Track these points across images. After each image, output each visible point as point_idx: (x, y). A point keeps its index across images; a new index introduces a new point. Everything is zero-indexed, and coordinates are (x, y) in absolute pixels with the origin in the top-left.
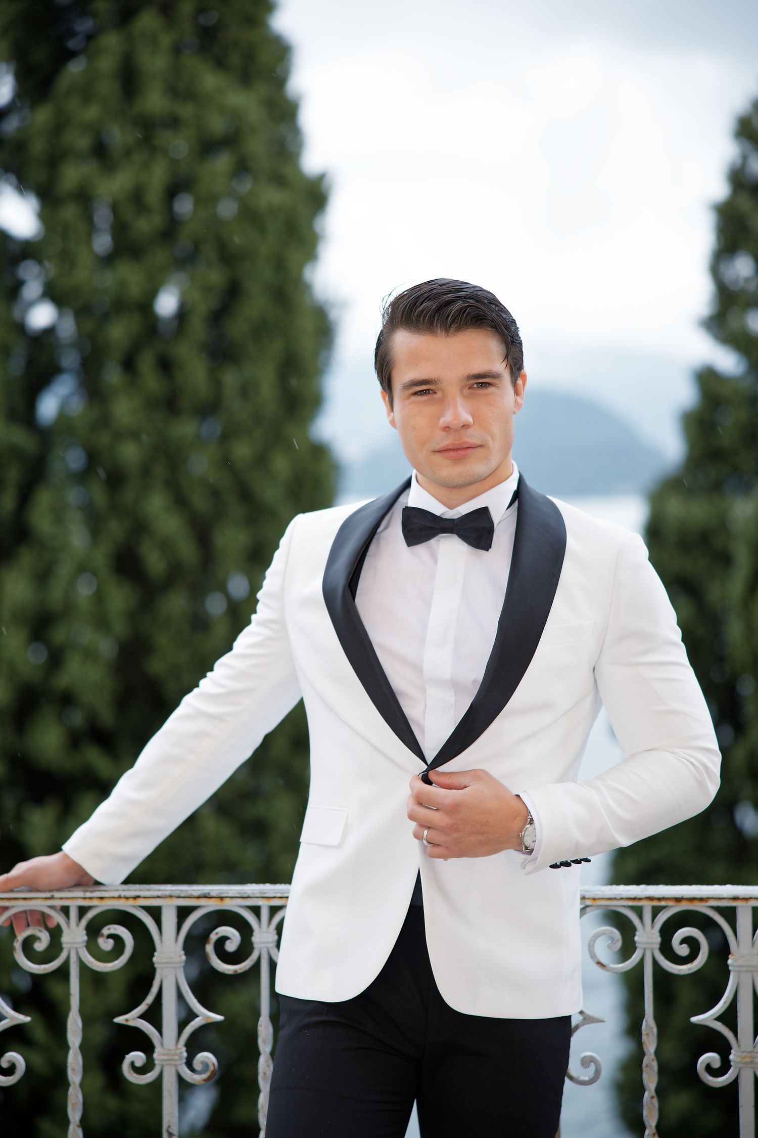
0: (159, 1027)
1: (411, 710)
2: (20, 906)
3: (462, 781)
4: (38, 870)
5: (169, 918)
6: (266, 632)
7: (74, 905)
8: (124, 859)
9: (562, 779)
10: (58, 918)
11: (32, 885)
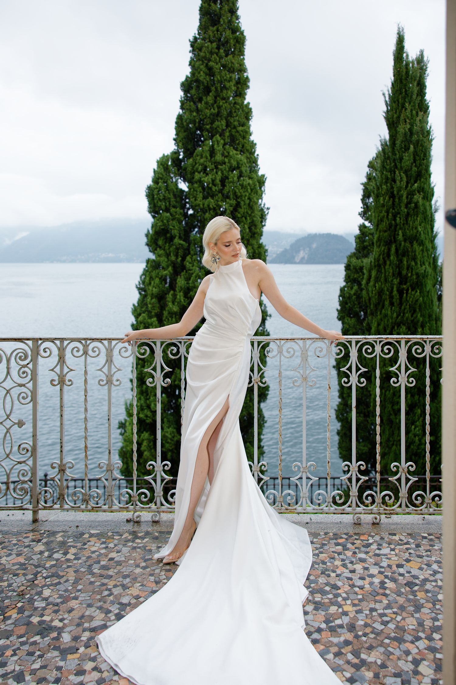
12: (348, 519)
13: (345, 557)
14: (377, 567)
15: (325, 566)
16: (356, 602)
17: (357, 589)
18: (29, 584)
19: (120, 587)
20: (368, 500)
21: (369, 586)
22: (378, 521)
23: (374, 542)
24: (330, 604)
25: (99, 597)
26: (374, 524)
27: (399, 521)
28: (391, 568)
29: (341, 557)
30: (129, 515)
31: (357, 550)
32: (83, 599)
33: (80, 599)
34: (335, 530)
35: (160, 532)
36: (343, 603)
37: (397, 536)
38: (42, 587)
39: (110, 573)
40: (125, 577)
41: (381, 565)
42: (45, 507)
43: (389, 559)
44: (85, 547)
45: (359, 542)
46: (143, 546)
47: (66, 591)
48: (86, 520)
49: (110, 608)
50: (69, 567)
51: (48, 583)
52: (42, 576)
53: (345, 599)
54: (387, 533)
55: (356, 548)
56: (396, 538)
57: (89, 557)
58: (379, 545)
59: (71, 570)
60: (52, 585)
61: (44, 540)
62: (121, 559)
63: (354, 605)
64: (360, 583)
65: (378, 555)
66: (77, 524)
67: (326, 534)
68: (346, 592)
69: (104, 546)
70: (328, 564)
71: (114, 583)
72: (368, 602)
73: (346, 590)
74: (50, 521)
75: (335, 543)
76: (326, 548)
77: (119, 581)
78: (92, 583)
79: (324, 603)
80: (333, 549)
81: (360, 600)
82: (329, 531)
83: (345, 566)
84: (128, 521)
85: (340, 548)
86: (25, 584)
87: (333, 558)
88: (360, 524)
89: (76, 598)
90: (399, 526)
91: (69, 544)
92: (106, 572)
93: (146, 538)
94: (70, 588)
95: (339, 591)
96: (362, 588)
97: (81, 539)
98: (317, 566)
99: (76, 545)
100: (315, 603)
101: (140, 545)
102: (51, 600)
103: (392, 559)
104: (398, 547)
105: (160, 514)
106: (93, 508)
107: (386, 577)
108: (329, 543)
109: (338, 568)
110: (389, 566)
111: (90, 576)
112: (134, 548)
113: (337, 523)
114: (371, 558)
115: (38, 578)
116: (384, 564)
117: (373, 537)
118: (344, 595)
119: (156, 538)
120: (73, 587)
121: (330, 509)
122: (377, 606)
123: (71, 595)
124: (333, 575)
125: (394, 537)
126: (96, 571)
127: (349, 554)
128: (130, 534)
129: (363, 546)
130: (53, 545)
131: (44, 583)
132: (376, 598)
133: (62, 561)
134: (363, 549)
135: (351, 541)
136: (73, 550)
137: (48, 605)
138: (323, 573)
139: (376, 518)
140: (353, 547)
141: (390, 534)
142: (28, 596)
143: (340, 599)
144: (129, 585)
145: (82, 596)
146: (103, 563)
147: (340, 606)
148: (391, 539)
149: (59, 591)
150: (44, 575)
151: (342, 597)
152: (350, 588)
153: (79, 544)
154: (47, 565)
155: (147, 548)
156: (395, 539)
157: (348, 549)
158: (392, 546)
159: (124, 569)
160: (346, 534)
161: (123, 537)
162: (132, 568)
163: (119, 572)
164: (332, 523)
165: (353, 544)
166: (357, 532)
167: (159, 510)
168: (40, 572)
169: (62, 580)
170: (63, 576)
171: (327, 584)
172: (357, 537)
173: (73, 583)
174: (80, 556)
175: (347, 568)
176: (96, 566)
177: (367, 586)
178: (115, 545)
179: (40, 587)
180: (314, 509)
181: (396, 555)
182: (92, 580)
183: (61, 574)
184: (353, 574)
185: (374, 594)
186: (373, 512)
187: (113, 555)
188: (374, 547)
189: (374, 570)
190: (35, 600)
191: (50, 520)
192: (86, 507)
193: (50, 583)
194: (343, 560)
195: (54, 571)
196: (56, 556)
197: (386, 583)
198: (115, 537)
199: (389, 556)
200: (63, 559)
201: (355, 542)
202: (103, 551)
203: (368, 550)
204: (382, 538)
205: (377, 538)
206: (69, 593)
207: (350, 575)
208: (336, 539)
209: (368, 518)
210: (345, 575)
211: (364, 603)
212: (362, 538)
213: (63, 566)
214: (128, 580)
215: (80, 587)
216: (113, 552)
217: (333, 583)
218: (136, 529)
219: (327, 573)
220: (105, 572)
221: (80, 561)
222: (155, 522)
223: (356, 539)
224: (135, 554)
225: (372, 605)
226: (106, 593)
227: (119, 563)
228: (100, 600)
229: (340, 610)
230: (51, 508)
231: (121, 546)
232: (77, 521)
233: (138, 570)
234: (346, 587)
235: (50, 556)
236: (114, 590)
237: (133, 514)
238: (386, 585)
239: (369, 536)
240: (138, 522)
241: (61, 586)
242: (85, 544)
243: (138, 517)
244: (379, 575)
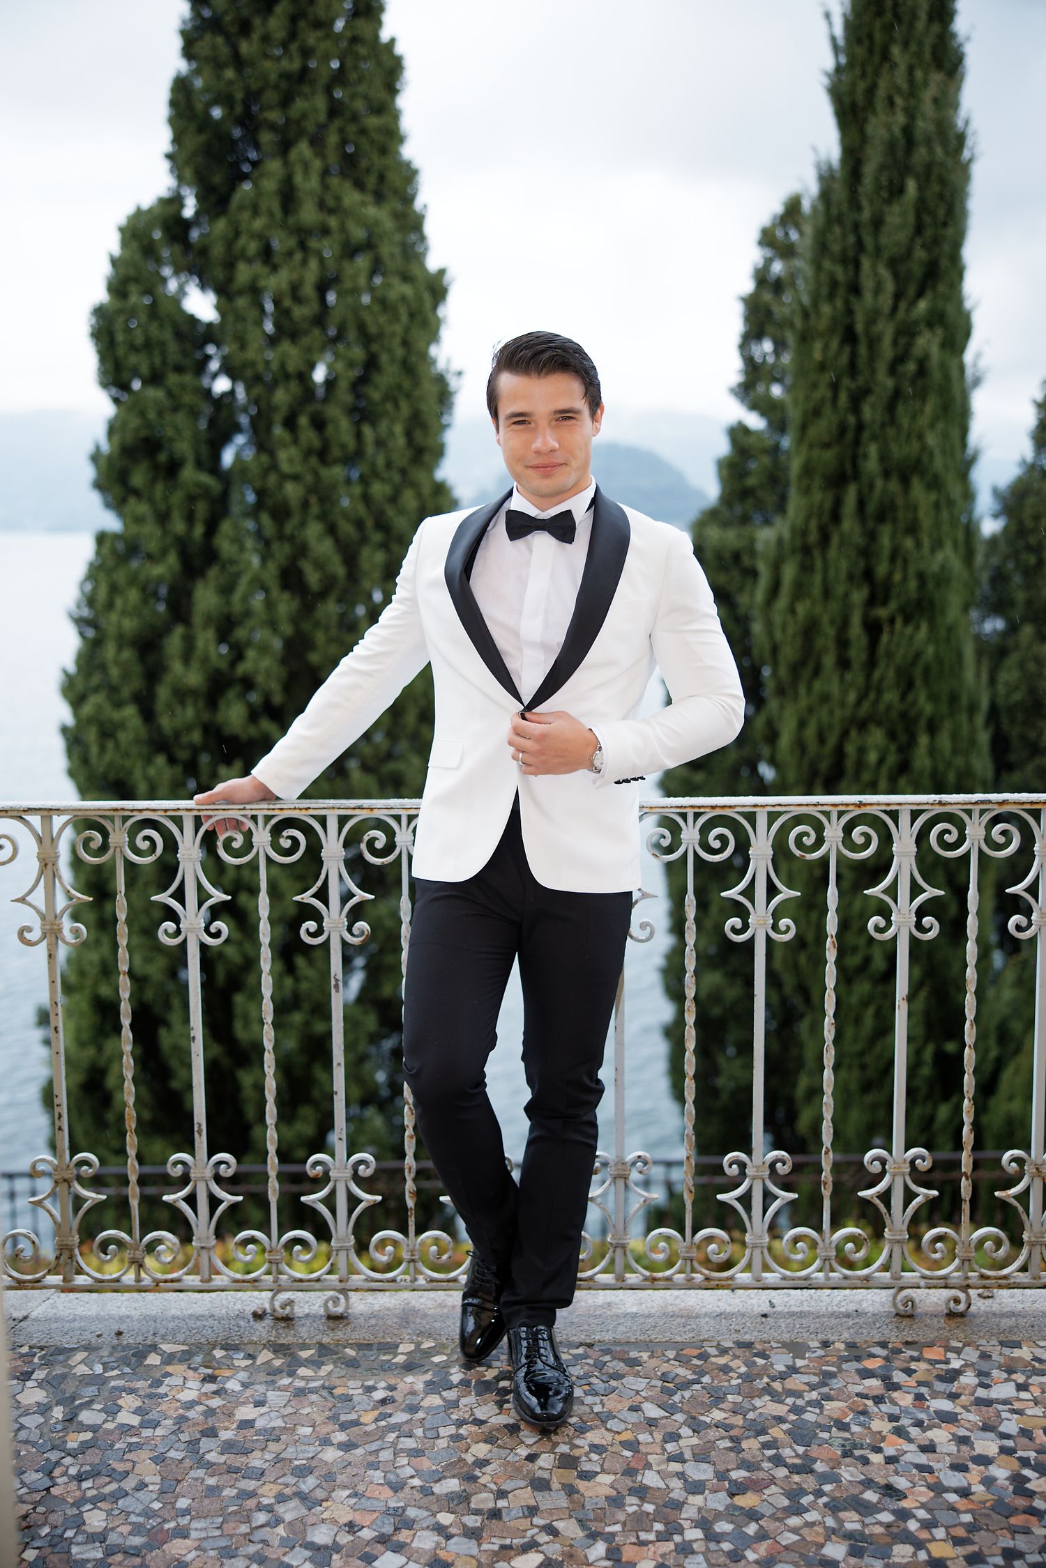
0: (326, 904)
1: (511, 665)
2: (221, 815)
3: (548, 719)
4: (234, 788)
5: (332, 824)
6: (403, 608)
7: (260, 814)
8: (298, 781)
9: (625, 718)
10: (250, 824)
11: (229, 800)
12: (875, 1301)
13: (896, 1410)
14: (991, 1435)
15: (847, 1435)
16: (960, 1532)
17: (952, 1498)
18: (37, 1497)
19: (294, 1503)
20: (935, 1251)
21: (982, 1488)
22: (962, 1307)
23: (966, 1365)
24: (889, 1540)
25: (244, 1529)
26: (951, 1315)
27: (1020, 1307)
28: (1031, 1439)
29: (884, 1407)
30: (259, 1300)
31: (924, 1390)
32: (203, 1535)
33: (194, 1534)
34: (846, 1335)
35: (360, 1346)
36: (924, 1535)
37: (1025, 1348)
38: (78, 1504)
39: (256, 1460)
40: (302, 1472)
41: (1001, 1429)
42: (20, 1282)
43: (1020, 1412)
44: (162, 1390)
45: (922, 1366)
46: (323, 1387)
47: (148, 1513)
48: (136, 1314)
49: (286, 1559)
50: (131, 1447)
51: (90, 1494)
52: (65, 1474)
53: (928, 1525)
54: (995, 1342)
55: (920, 1384)
56: (1025, 1353)
57: (182, 1419)
58: (980, 1374)
59: (144, 1456)
60: (103, 1498)
61: (40, 1374)
62: (273, 1424)
63: (958, 1541)
64: (954, 1479)
65: (988, 1403)
66: (116, 1328)
67: (825, 1344)
68: (923, 1506)
69: (212, 1387)
70: (855, 1429)
71: (276, 1489)
72: (993, 1532)
73: (923, 1500)
74: (37, 1320)
75: (858, 1371)
76: (837, 1383)
77: (287, 1485)
78: (214, 1491)
79: (871, 1535)
80: (859, 1389)
81: (972, 1528)
82: (832, 1339)
83: (900, 1432)
84: (258, 1316)
85: (874, 1384)
86: (27, 1498)
87: (864, 1413)
88: (911, 1316)
89: (183, 1533)
90: (1022, 1321)
91: (113, 1383)
92: (243, 1459)
93: (323, 1364)
94: (156, 1506)
95: (905, 1504)
96: (965, 1493)
97: (140, 1370)
98: (825, 1435)
99: (131, 1385)
100: (849, 1536)
101: (313, 1385)
102: (113, 1538)
103: (1029, 1412)
104: (1035, 1380)
105: (347, 1298)
106: (157, 1282)
107: (1025, 1462)
108: (840, 1370)
109: (883, 1439)
110: (1026, 1433)
111: (200, 1473)
112: (301, 1393)
113: (848, 1316)
114: (969, 1411)
115: (60, 1481)
116: (1011, 1425)
117: (958, 1351)
118: (922, 1514)
119: (352, 1364)
120: (165, 1504)
121: (828, 1278)
122: (1021, 1543)
123: (166, 1526)
124: (876, 1458)
125: (1017, 1353)
126: (212, 1457)
127: (905, 1400)
128: (275, 1352)
129: (939, 1378)
130: (69, 1387)
131: (78, 1494)
132: (1013, 1520)
133: (111, 1432)
134: (940, 1386)
135: (897, 1363)
136: (128, 1402)
137: (110, 1552)
138: (846, 1454)
139: (957, 1301)
140: (909, 1382)
141: (1002, 1344)
142: (45, 1531)
143: (913, 1525)
144: (320, 1494)
145: (198, 1528)
146: (225, 1435)
147: (919, 1545)
148: (1012, 1359)
149: (128, 1514)
150: (73, 1471)
151: (918, 1520)
152: (932, 1494)
153: (140, 1384)
154: (72, 1445)
155: (337, 1392)
156: (1020, 1359)
157: (896, 1387)
158: (1021, 1378)
159: (291, 1449)
160: (883, 1345)
161: (258, 1363)
162: (312, 1448)
163: (278, 1460)
164: (833, 1315)
165: (909, 1372)
166: (909, 1339)
167: (348, 1285)
168: (58, 1463)
169: (129, 1484)
170: (126, 1474)
171: (868, 1483)
172: (915, 1354)
173: (162, 1492)
174: (154, 1415)
175: (910, 1441)
176: (205, 1444)
177: (978, 1489)
178: (245, 1385)
179: (73, 1505)
180: (784, 1278)
181: (1036, 1402)
182: (211, 1481)
183: (120, 1467)
184: (931, 1455)
185: (1002, 1509)
186: (951, 1282)
187: (246, 1412)
188: (969, 1379)
189: (987, 1445)
190: (70, 1542)
191: (33, 1315)
192: (138, 1280)
193: (94, 1492)
194: (893, 1418)
195: (97, 1461)
196: (86, 1417)
197: (1029, 1480)
198: (236, 1363)
199: (1017, 1405)
200: (110, 1426)
201: (913, 1366)
202: (216, 1402)
203: (954, 1388)
204: (985, 1356)
205: (971, 1354)
206: (159, 1520)
207: (923, 1459)
208: (858, 1359)
209: (933, 1299)
210: (908, 1457)
211: (981, 1537)
212: (929, 1354)
213: (117, 1446)
214: (309, 1483)
215: (183, 1503)
216: (244, 1403)
217: (883, 1482)
218: (287, 1338)
219: (857, 1453)
220: (239, 1461)
221: (159, 1432)
222: (336, 1319)
223: (913, 1359)
224: (307, 1410)
225: (1006, 1542)
226: (261, 1518)
227: (272, 1435)
228: (249, 1540)
229: (922, 1556)
230: (37, 1284)
231: (261, 1388)
232: (111, 1317)
233: (331, 1454)
234: (921, 1494)
235: (70, 1419)
236: (280, 1509)
237: (273, 1297)
238: (1028, 1485)
239: (948, 1349)
240: (288, 1320)
241: (129, 1499)
242: (158, 1383)
243: (283, 1307)
244: (1003, 1456)
